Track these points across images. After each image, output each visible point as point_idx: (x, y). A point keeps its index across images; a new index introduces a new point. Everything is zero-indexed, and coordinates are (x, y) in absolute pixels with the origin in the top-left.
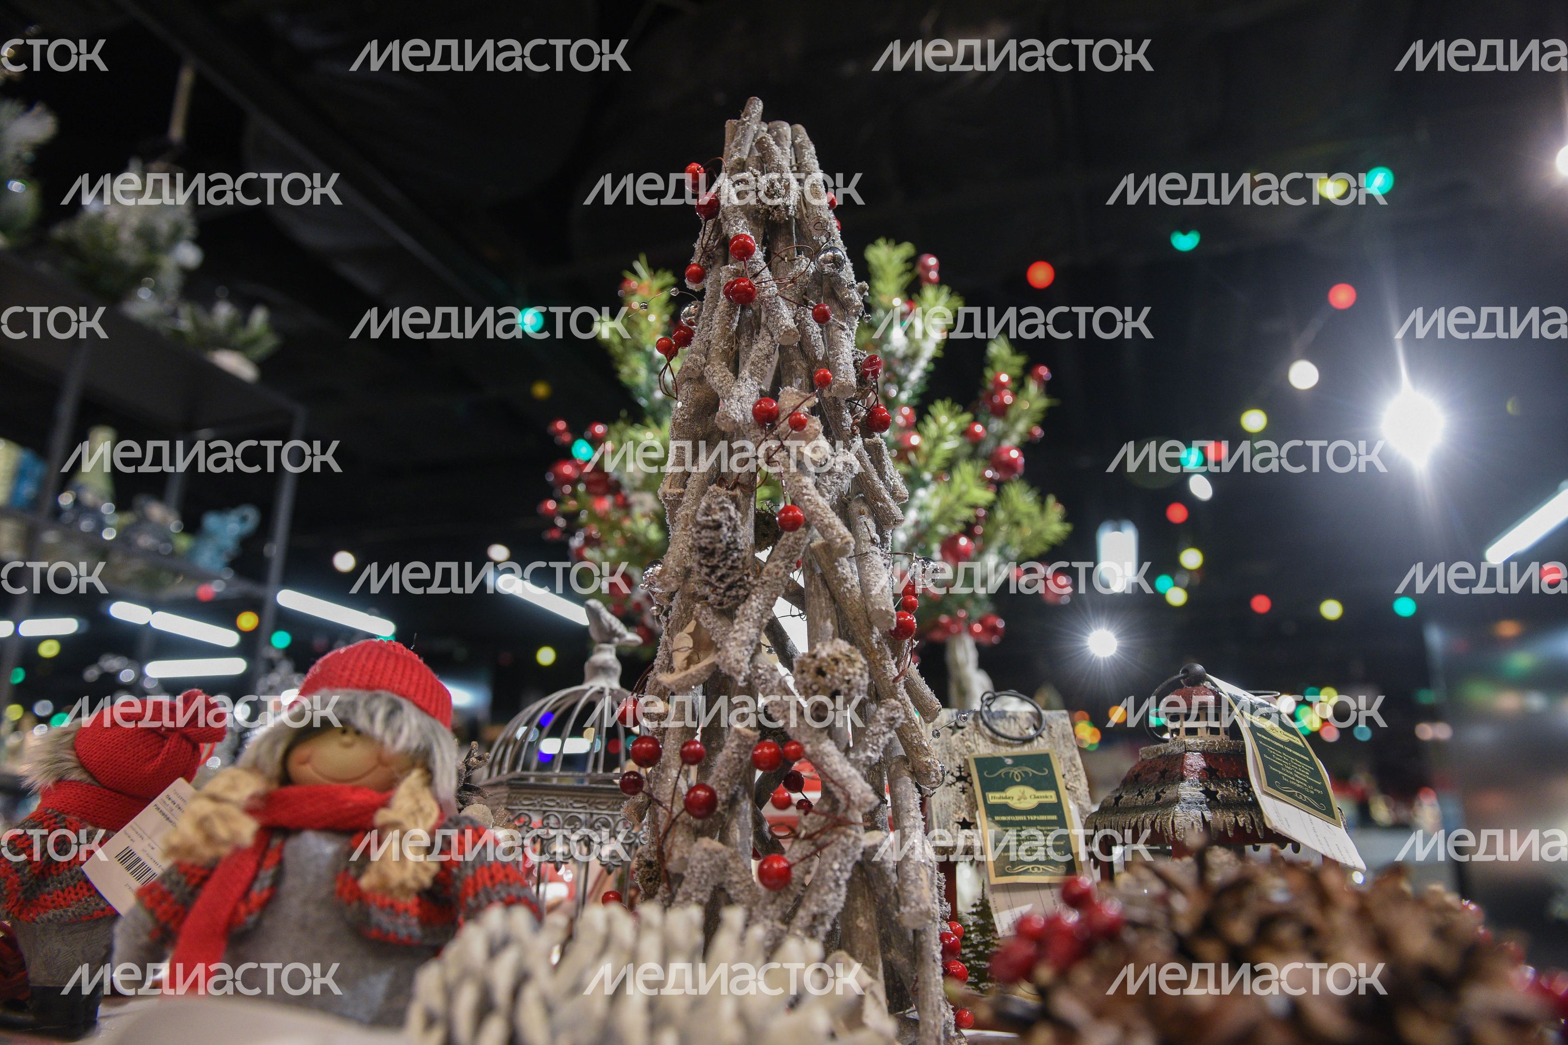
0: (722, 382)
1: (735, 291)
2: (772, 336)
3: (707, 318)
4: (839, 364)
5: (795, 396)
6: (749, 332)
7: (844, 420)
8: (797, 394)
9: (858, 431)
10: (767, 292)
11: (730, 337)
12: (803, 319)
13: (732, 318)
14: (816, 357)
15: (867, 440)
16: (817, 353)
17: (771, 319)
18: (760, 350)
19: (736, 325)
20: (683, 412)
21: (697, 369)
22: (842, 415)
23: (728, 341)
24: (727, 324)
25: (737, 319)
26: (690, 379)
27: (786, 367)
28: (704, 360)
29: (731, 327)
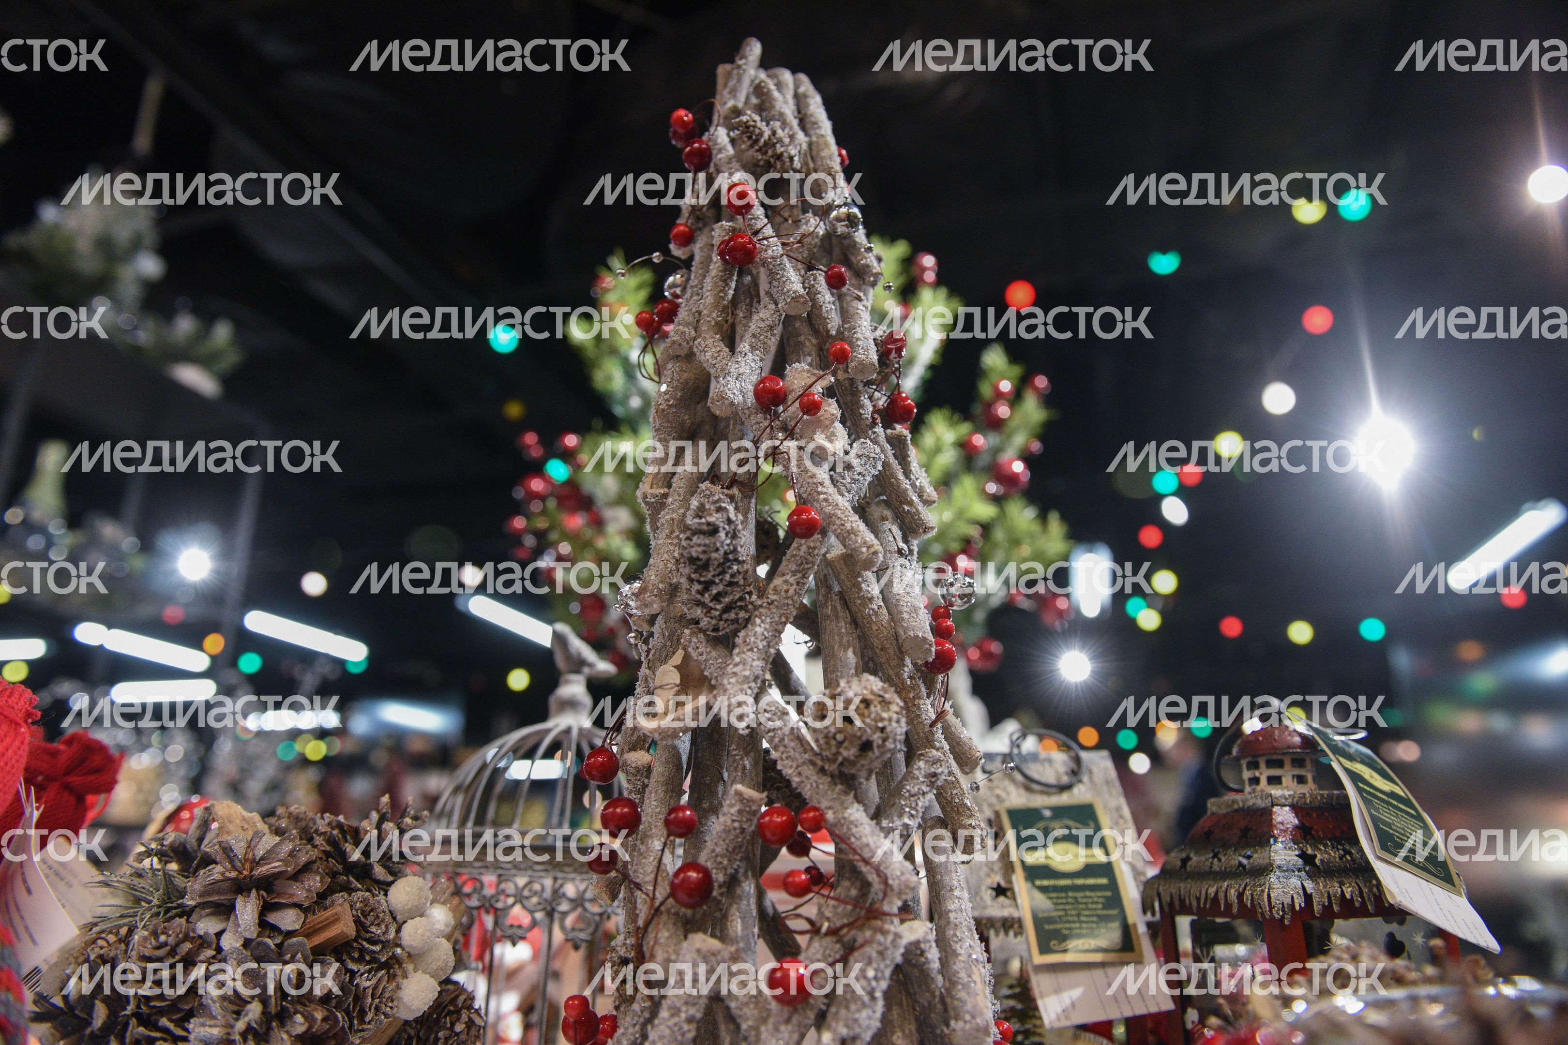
0: (716, 358)
1: (731, 251)
2: (776, 304)
3: (696, 286)
4: (858, 339)
5: (806, 375)
6: (748, 300)
7: (862, 407)
8: (808, 371)
9: (879, 421)
10: (770, 252)
11: (725, 308)
12: (813, 286)
13: (727, 285)
14: (828, 331)
15: (889, 431)
16: (829, 326)
17: (775, 283)
18: (762, 320)
19: (731, 292)
20: (667, 397)
21: (684, 344)
22: (859, 401)
23: (722, 311)
24: (721, 291)
25: (733, 285)
26: (678, 356)
27: (792, 343)
28: (693, 333)
29: (726, 294)
